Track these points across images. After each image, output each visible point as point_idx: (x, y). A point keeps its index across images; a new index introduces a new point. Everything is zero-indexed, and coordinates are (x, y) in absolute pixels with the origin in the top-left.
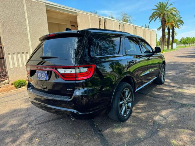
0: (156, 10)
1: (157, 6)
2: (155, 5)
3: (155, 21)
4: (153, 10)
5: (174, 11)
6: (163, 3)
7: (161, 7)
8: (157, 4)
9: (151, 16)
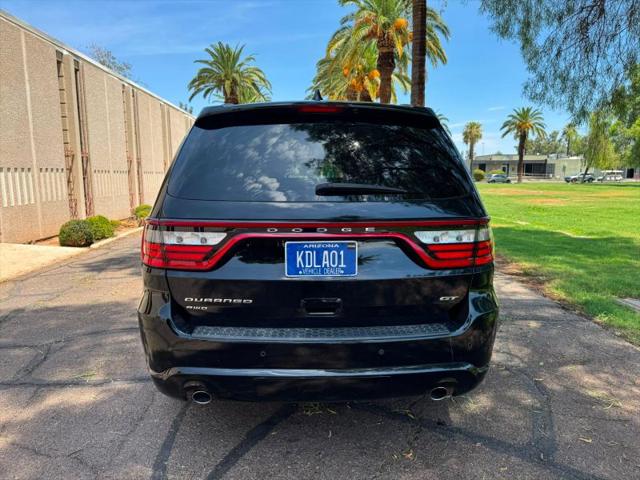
0: (211, 64)
1: (212, 54)
2: (207, 50)
3: (205, 96)
4: (200, 61)
5: (260, 78)
6: (227, 46)
7: (223, 58)
8: (212, 46)
9: (194, 81)
